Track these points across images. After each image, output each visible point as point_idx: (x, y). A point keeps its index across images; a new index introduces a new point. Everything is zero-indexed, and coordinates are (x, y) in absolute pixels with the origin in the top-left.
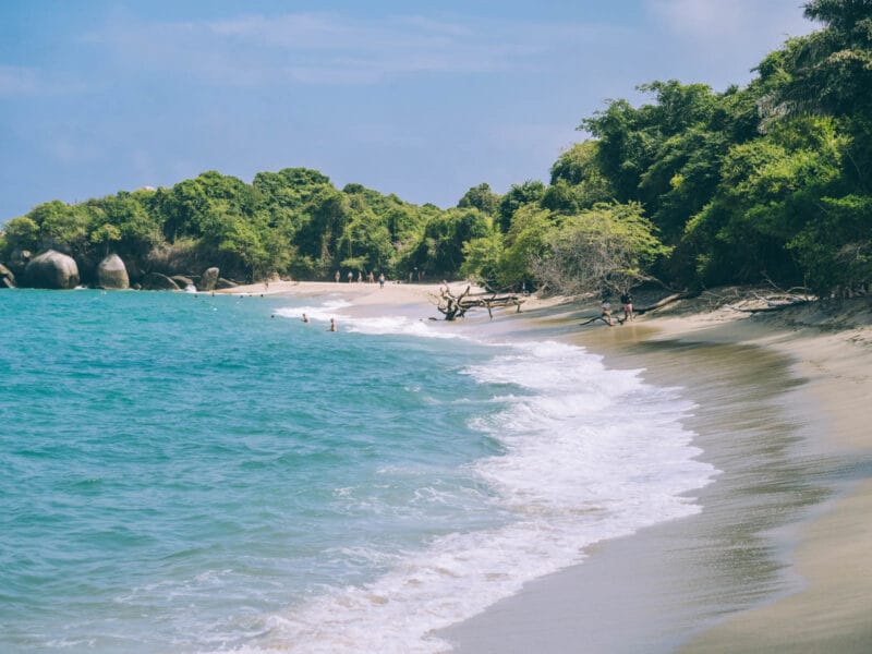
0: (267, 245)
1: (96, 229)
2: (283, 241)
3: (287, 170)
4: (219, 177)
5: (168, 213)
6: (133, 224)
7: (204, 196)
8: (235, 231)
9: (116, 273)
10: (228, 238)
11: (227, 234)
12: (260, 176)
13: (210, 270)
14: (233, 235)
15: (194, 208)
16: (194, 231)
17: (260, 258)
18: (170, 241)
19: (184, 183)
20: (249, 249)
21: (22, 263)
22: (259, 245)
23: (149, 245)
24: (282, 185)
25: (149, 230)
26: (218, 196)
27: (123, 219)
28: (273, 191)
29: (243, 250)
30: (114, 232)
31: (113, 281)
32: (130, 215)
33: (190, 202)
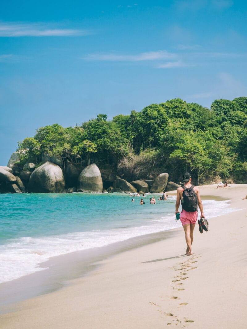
0: (210, 153)
1: (77, 144)
2: (223, 149)
3: (240, 99)
4: (180, 103)
5: (137, 130)
6: (107, 140)
7: (166, 116)
8: (184, 142)
9: (93, 179)
10: (178, 148)
11: (177, 144)
12: (216, 102)
13: (161, 175)
14: (182, 145)
15: (156, 126)
16: (155, 144)
17: (203, 164)
18: (137, 152)
19: (150, 107)
20: (194, 157)
21: (28, 172)
22: (203, 153)
23: (120, 156)
24: (233, 108)
25: (121, 144)
26: (177, 116)
27: (100, 136)
28: (225, 113)
29: (188, 158)
30: (91, 146)
31: (90, 185)
32: (105, 132)
33: (152, 121)
